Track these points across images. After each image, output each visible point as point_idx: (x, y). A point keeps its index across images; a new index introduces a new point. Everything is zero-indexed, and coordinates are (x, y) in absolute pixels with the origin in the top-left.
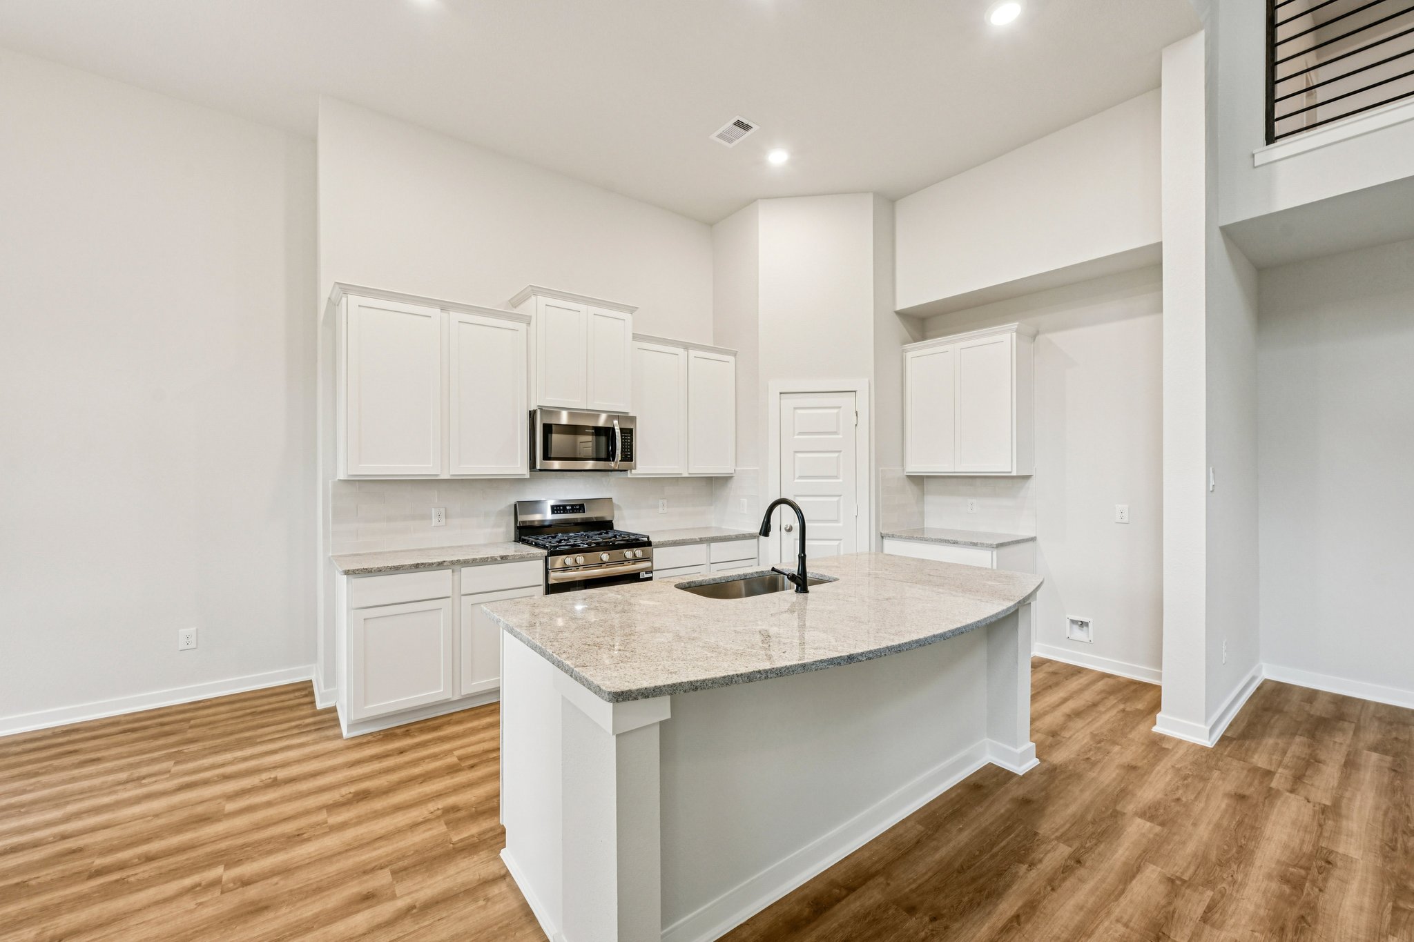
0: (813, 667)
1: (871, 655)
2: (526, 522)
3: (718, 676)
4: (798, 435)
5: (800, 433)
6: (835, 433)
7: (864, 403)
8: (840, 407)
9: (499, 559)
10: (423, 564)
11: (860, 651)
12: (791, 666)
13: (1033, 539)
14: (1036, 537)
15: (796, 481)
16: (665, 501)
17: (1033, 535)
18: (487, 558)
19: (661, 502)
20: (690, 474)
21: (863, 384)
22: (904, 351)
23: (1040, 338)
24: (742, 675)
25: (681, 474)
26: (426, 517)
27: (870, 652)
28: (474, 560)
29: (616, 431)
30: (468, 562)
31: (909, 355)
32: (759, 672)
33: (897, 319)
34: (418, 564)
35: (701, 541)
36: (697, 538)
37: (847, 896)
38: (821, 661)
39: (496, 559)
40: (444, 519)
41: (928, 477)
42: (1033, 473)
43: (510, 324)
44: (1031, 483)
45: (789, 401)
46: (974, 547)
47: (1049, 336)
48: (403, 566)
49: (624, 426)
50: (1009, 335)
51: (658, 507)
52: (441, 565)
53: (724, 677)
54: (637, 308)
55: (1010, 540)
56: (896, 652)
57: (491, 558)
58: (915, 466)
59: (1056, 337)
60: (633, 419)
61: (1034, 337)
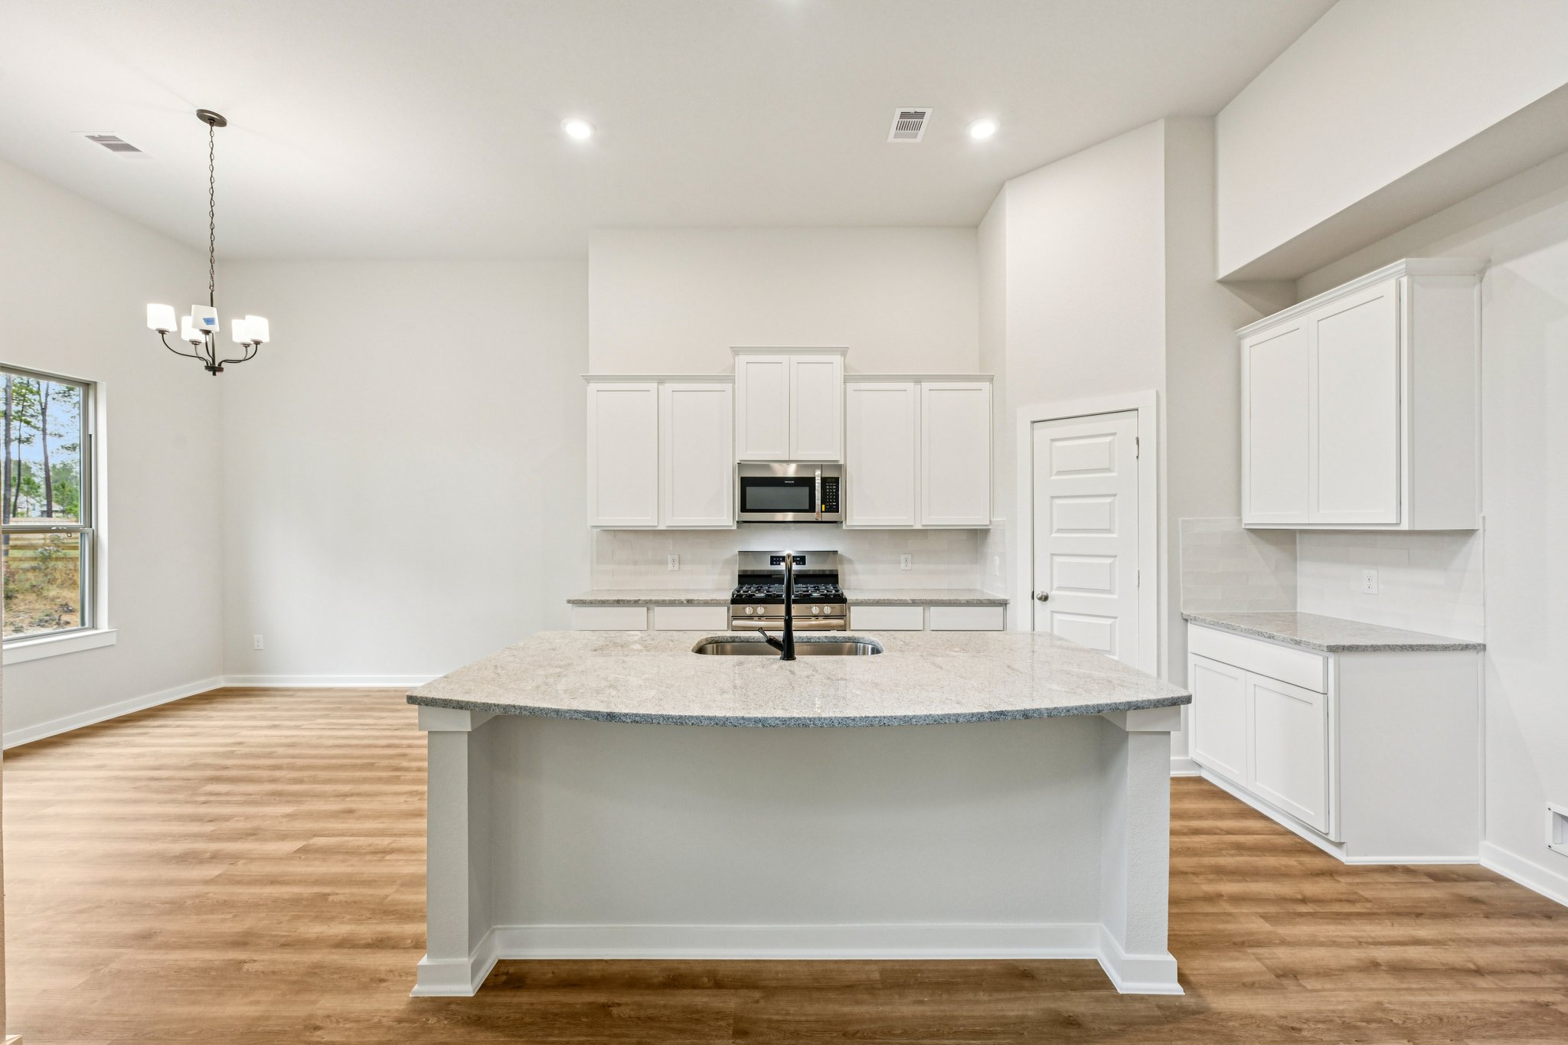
0: (567, 715)
1: (637, 719)
2: (746, 571)
3: (479, 701)
4: (1056, 475)
5: (1059, 473)
6: (1108, 470)
7: (1147, 424)
8: (1115, 434)
9: (685, 602)
10: (622, 600)
11: (625, 711)
12: (544, 709)
13: (1481, 648)
14: (1485, 646)
15: (1053, 535)
16: (909, 556)
17: (1479, 640)
18: (675, 600)
19: (903, 557)
20: (923, 525)
21: (1146, 399)
22: (1240, 338)
23: (1493, 273)
24: (498, 705)
25: (912, 526)
26: (663, 562)
27: (637, 715)
28: (664, 601)
29: (817, 481)
30: (659, 603)
31: (1247, 343)
32: (514, 706)
33: (1225, 291)
34: (619, 600)
35: (914, 603)
36: (908, 599)
37: (710, 988)
38: (580, 712)
39: (682, 602)
40: (677, 565)
41: (1302, 531)
42: (1478, 526)
43: (718, 386)
44: (1476, 544)
45: (1043, 432)
46: (1296, 646)
47: (1511, 265)
48: (608, 601)
49: (826, 475)
50: (1392, 282)
51: (900, 563)
52: (636, 603)
53: (484, 704)
54: (848, 348)
55: (1414, 642)
56: (676, 723)
57: (678, 600)
58: (1257, 515)
59: (1518, 266)
60: (839, 467)
61: (1481, 273)
